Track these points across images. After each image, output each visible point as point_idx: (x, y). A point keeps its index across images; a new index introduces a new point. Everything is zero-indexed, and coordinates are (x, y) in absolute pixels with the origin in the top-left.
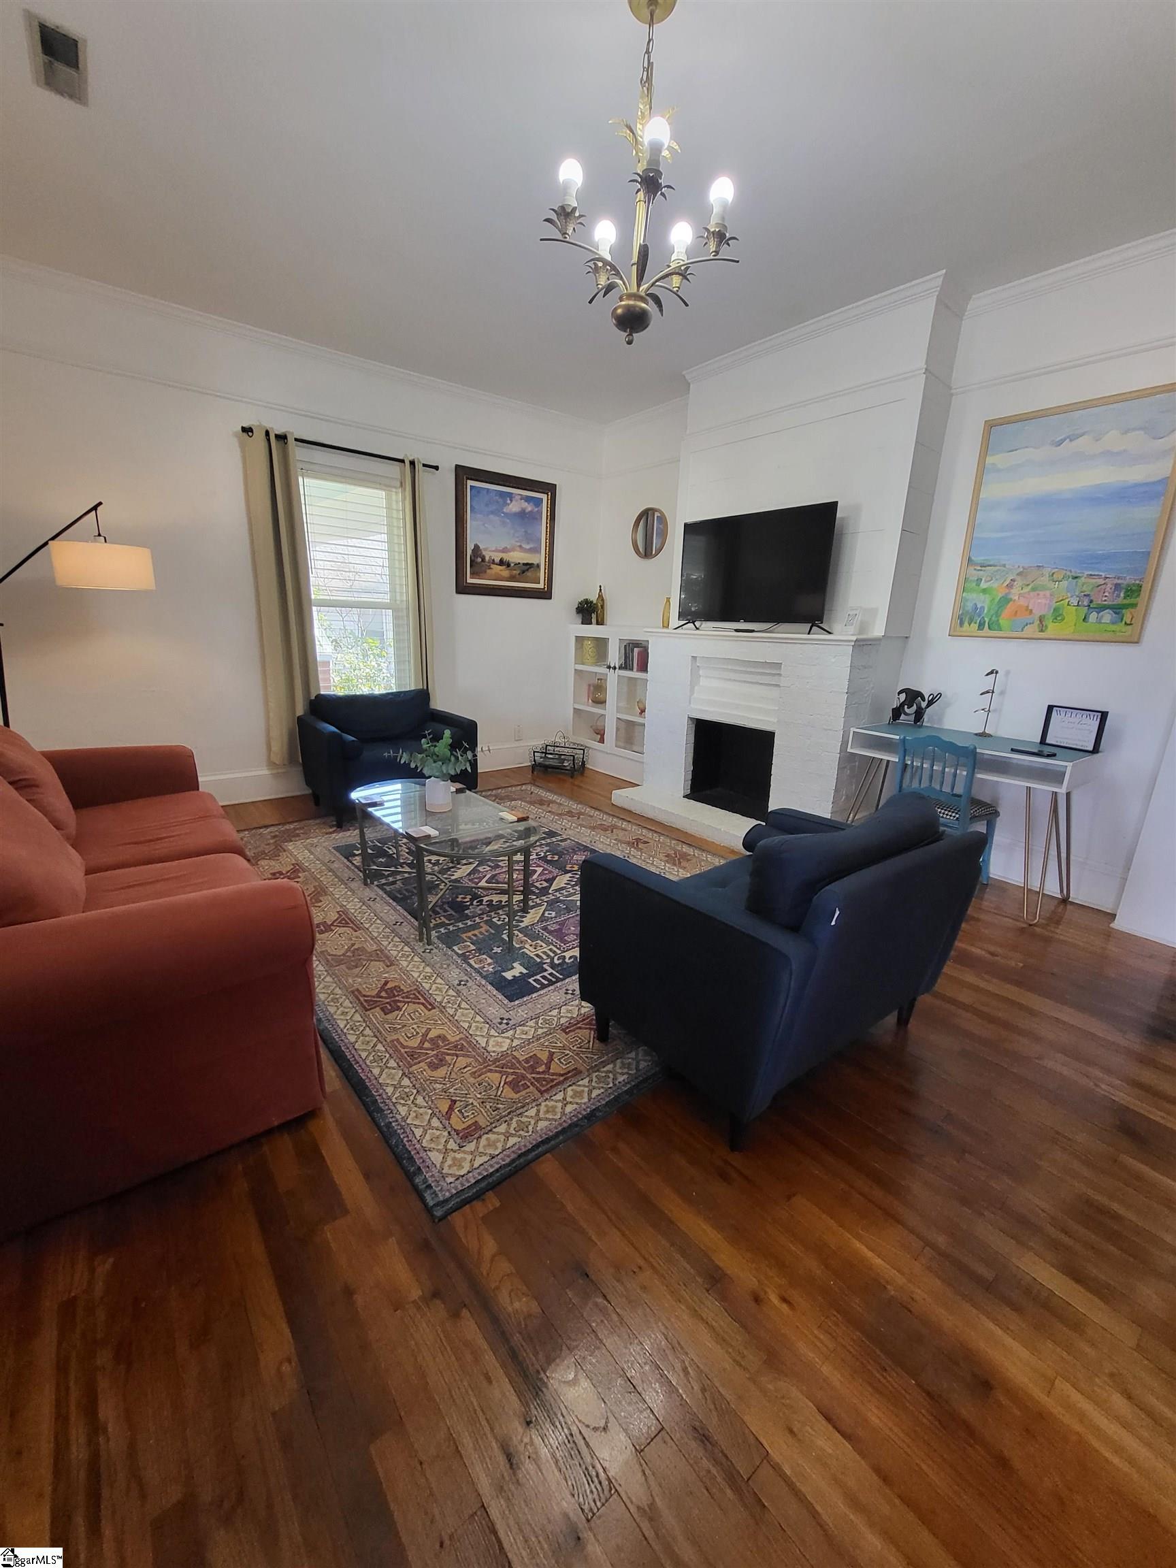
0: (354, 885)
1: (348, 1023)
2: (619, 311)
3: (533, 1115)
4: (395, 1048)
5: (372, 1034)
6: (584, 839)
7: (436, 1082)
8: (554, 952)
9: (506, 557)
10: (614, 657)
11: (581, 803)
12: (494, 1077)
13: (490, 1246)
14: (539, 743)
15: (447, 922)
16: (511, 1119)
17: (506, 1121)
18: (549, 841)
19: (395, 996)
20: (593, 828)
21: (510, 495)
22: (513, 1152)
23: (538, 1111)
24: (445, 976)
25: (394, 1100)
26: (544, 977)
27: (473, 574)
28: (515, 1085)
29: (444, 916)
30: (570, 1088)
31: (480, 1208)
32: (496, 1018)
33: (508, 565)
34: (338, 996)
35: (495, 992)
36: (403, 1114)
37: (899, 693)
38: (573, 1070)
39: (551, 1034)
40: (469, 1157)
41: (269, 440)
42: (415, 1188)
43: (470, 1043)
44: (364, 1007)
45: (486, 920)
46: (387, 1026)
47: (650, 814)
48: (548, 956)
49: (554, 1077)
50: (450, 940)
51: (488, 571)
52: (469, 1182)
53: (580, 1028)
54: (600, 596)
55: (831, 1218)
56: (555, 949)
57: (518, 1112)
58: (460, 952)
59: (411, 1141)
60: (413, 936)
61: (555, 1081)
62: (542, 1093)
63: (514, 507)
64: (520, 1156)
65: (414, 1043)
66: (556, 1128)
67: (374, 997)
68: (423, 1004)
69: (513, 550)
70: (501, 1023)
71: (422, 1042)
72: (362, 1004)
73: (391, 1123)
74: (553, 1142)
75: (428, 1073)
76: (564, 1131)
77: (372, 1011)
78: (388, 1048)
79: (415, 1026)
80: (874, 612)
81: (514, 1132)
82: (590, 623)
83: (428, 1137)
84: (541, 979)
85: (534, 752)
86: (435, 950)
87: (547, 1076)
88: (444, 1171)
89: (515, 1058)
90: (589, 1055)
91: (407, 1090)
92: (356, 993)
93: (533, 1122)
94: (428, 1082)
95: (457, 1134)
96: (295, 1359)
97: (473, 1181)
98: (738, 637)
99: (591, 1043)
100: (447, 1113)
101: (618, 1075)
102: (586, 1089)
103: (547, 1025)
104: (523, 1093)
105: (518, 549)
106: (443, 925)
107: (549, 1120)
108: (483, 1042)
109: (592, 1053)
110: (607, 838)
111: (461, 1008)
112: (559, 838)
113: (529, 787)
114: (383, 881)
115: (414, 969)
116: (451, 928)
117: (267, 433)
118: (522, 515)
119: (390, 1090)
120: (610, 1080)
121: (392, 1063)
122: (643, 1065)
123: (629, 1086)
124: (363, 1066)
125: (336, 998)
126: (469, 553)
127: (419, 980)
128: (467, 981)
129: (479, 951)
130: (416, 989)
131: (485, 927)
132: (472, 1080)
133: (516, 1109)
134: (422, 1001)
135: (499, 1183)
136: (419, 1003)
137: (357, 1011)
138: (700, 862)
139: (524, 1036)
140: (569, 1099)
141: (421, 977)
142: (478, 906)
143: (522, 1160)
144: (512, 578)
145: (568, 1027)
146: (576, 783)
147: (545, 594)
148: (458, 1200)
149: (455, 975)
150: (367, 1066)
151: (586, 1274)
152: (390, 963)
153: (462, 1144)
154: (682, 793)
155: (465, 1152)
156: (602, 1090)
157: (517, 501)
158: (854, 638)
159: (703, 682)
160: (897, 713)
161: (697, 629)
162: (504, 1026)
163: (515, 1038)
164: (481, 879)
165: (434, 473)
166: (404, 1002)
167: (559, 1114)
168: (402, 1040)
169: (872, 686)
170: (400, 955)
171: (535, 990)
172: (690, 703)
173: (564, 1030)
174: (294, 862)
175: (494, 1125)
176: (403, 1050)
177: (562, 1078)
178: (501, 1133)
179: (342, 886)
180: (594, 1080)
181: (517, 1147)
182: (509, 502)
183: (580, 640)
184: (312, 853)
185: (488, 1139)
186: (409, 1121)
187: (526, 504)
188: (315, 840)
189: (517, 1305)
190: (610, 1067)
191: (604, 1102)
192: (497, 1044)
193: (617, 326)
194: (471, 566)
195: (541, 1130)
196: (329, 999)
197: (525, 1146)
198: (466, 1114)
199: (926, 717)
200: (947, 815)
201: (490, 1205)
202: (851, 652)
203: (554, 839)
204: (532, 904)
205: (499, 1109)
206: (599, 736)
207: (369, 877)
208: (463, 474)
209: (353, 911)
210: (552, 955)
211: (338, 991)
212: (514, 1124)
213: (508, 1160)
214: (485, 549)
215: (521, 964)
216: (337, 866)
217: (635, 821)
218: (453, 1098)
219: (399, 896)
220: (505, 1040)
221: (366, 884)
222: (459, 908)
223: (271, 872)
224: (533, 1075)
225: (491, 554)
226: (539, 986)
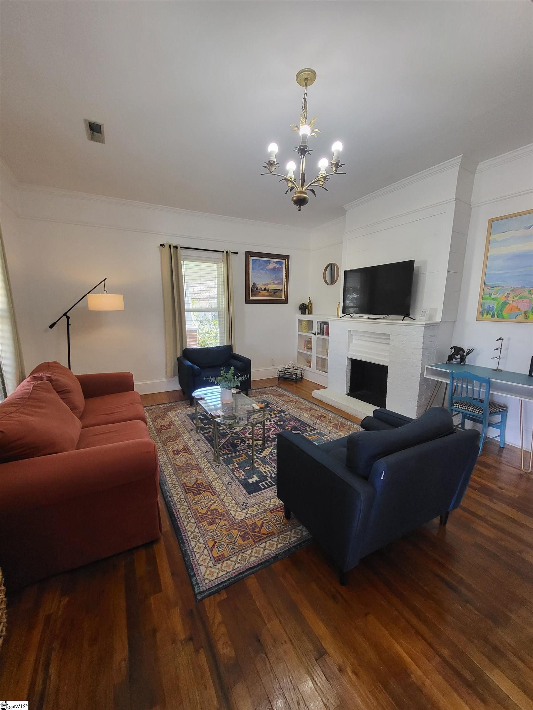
0: (192, 433)
1: (178, 499)
2: (295, 198)
3: (249, 553)
4: (195, 512)
5: (187, 505)
6: (296, 414)
7: (210, 532)
8: (273, 471)
9: (267, 287)
10: (315, 329)
11: (298, 396)
12: (235, 532)
13: (219, 618)
14: (281, 367)
15: (228, 453)
16: (239, 554)
17: (236, 555)
18: (280, 415)
19: (200, 487)
20: (301, 409)
21: (269, 262)
22: (237, 571)
23: (252, 552)
24: (223, 479)
25: (190, 539)
26: (266, 483)
27: (253, 295)
28: (244, 538)
29: (227, 450)
30: (269, 542)
31: (218, 598)
32: (241, 502)
33: (268, 290)
34: (176, 485)
35: (243, 489)
36: (193, 546)
37: (451, 348)
38: (271, 532)
39: (264, 513)
40: (217, 571)
41: (170, 248)
42: (192, 583)
43: (227, 514)
44: (186, 492)
45: (245, 453)
46: (194, 502)
47: (330, 403)
48: (270, 472)
49: (262, 535)
50: (228, 462)
51: (259, 293)
52: (215, 584)
53: (278, 511)
54: (310, 301)
55: (386, 630)
56: (273, 469)
57: (243, 551)
58: (231, 468)
59: (194, 560)
60: (212, 459)
61: (262, 537)
62: (255, 542)
63: (271, 266)
64: (240, 574)
65: (203, 511)
66: (258, 562)
67: (191, 487)
68: (211, 492)
69: (270, 284)
70: (243, 505)
71: (207, 511)
72: (185, 490)
73: (187, 550)
74: (256, 569)
75: (207, 527)
76: (262, 563)
77: (189, 494)
78: (192, 513)
79: (205, 503)
80: (436, 310)
81: (239, 561)
82: (305, 314)
83: (201, 559)
84: (264, 484)
85: (279, 371)
86: (221, 466)
87: (259, 534)
88: (205, 577)
89: (246, 523)
90: (280, 526)
91: (197, 534)
92: (184, 484)
93: (248, 557)
94: (206, 531)
95: (214, 559)
96: (127, 660)
97: (217, 583)
98: (369, 321)
99: (282, 519)
100: (211, 548)
101: (292, 538)
102: (276, 543)
103: (263, 508)
104: (247, 542)
105: (272, 283)
106: (226, 454)
107: (256, 557)
108: (233, 514)
109: (282, 525)
110: (307, 414)
111: (227, 496)
112: (285, 413)
113: (275, 388)
114: (205, 431)
115: (210, 475)
116: (229, 456)
117: (170, 246)
118: (274, 269)
119: (189, 533)
120: (288, 540)
121: (193, 520)
122: (304, 533)
123: (296, 544)
124: (181, 520)
125: (175, 487)
126: (251, 286)
127: (211, 480)
128: (232, 483)
129: (240, 468)
130: (209, 485)
131: (244, 456)
132: (225, 533)
133: (242, 549)
134: (211, 491)
135: (228, 586)
136: (209, 492)
137: (183, 493)
138: (350, 428)
139: (252, 513)
140: (267, 547)
141: (213, 479)
142: (243, 445)
143: (240, 576)
144: (270, 296)
145: (272, 510)
146: (298, 386)
147: (285, 302)
148: (209, 592)
149: (227, 479)
150: (182, 520)
151: (259, 640)
152: (201, 471)
153: (215, 564)
154: (345, 393)
155: (215, 568)
156: (283, 545)
157: (272, 263)
158: (425, 323)
159: (354, 341)
160: (451, 358)
161: (352, 317)
162: (244, 507)
163: (248, 513)
164: (246, 432)
165: (237, 255)
166: (203, 491)
167: (261, 554)
168: (199, 509)
169: (436, 345)
170: (205, 468)
171: (261, 489)
172: (348, 351)
173: (270, 511)
174: (170, 421)
175: (231, 556)
176: (198, 515)
177: (265, 536)
178: (233, 561)
179: (188, 433)
180: (280, 539)
181: (239, 569)
182: (268, 264)
183: (300, 321)
184: (178, 417)
185: (227, 563)
186: (195, 550)
187: (276, 264)
188: (181, 411)
189: (225, 651)
190: (288, 533)
191: (282, 551)
192: (240, 516)
193: (295, 204)
194: (252, 292)
195: (251, 562)
196: (173, 487)
197: (243, 569)
198: (220, 549)
199: (467, 360)
200: (477, 411)
201: (222, 597)
202: (423, 330)
203: (282, 414)
204: (267, 446)
205: (234, 548)
206: (309, 364)
207: (199, 429)
208: (249, 254)
209: (190, 445)
210: (272, 472)
211: (177, 483)
212: (240, 557)
213: (234, 575)
214: (258, 285)
215: (257, 476)
216: (187, 423)
217: (322, 406)
218: (216, 541)
219: (210, 438)
220: (243, 513)
221: (197, 433)
222: (234, 446)
223: (161, 425)
224: (253, 533)
225: (260, 286)
226: (263, 488)
